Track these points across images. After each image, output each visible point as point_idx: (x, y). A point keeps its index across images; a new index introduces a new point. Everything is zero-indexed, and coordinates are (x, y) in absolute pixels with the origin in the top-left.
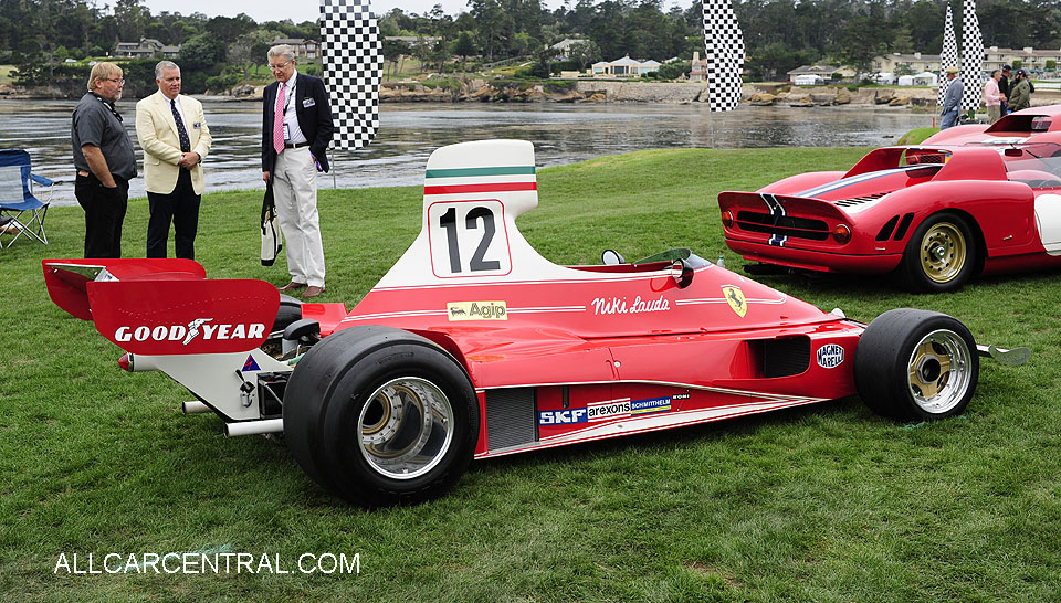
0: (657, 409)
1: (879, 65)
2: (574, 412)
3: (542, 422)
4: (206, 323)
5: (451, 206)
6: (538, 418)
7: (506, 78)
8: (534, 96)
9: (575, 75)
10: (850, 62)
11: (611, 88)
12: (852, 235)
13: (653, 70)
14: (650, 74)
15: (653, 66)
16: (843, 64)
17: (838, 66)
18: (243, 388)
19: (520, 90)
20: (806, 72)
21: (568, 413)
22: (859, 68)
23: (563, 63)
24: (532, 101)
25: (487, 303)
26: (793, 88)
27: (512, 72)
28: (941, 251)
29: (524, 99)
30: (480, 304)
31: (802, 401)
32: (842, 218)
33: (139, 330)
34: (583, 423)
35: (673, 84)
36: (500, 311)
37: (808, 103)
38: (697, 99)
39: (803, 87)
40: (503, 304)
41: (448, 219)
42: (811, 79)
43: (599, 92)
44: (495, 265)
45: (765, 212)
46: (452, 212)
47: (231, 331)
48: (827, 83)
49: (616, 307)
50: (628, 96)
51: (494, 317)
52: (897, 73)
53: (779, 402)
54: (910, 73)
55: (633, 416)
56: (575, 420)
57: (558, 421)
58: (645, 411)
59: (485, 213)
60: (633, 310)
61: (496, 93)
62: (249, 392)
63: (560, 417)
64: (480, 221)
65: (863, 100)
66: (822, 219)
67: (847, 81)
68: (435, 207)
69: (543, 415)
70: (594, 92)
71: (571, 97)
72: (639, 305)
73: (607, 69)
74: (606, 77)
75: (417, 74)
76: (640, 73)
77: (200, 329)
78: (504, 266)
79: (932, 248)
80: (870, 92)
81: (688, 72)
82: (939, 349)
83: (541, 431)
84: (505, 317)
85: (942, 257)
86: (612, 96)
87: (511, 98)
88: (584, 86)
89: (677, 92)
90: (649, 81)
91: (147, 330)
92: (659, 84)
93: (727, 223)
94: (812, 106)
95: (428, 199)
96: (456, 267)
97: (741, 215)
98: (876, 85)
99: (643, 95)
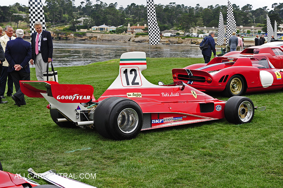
0: (179, 120)
1: (192, 30)
2: (160, 120)
3: (152, 122)
4: (77, 95)
5: (126, 68)
6: (151, 121)
7: (60, 31)
8: (70, 38)
9: (86, 30)
10: (182, 29)
11: (99, 36)
12: (212, 81)
13: (113, 30)
14: (113, 31)
15: (114, 28)
16: (180, 29)
17: (178, 30)
18: (77, 114)
19: (65, 35)
20: (167, 32)
21: (159, 120)
22: (185, 31)
23: (81, 26)
24: (69, 40)
25: (137, 93)
26: (163, 37)
27: (62, 29)
28: (236, 86)
29: (67, 39)
30: (135, 93)
31: (213, 119)
32: (210, 76)
33: (62, 97)
34: (162, 123)
35: (121, 35)
36: (140, 95)
37: (168, 43)
38: (129, 40)
39: (166, 37)
40: (140, 93)
41: (125, 72)
42: (169, 34)
43: (94, 37)
44: (138, 84)
45: (186, 74)
46: (126, 70)
47: (83, 97)
48: (174, 36)
49: (166, 95)
50: (105, 39)
51: (138, 97)
52: (198, 33)
53: (207, 119)
54: (203, 33)
55: (174, 121)
56: (160, 122)
57: (156, 122)
58: (176, 120)
59: (135, 70)
60: (171, 96)
61: (56, 36)
62: (78, 115)
63: (157, 121)
64: (133, 72)
65: (187, 42)
66: (203, 76)
67: (181, 35)
68: (122, 68)
69: (153, 121)
70: (92, 37)
71: (84, 38)
72: (172, 95)
73: (97, 29)
74: (97, 32)
75: (26, 28)
76: (109, 30)
77: (76, 97)
78: (140, 84)
79: (233, 85)
80: (189, 39)
81: (126, 30)
82: (245, 106)
83: (152, 125)
84: (141, 97)
85: (236, 87)
86: (99, 38)
87: (62, 38)
88: (89, 35)
89: (122, 38)
90: (112, 33)
91: (64, 96)
92: (116, 34)
93: (174, 78)
94: (169, 44)
95: (121, 66)
96: (128, 84)
97: (179, 75)
98: (191, 37)
99: (110, 39)
